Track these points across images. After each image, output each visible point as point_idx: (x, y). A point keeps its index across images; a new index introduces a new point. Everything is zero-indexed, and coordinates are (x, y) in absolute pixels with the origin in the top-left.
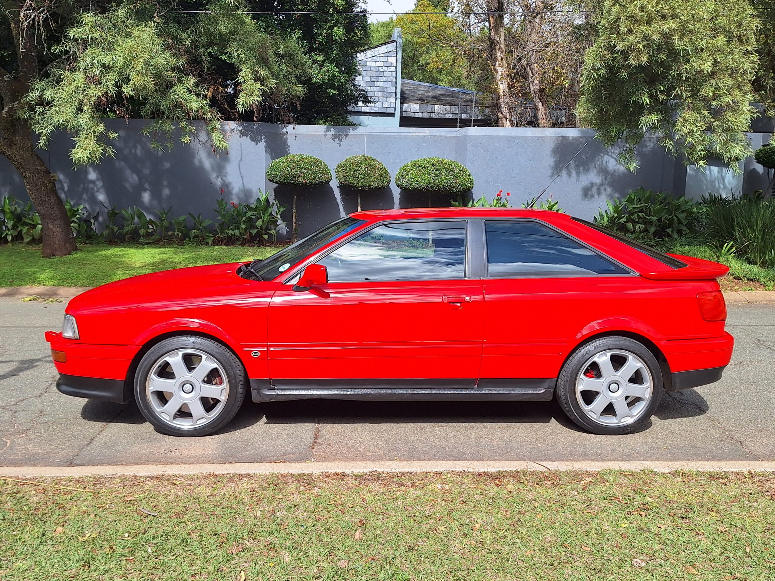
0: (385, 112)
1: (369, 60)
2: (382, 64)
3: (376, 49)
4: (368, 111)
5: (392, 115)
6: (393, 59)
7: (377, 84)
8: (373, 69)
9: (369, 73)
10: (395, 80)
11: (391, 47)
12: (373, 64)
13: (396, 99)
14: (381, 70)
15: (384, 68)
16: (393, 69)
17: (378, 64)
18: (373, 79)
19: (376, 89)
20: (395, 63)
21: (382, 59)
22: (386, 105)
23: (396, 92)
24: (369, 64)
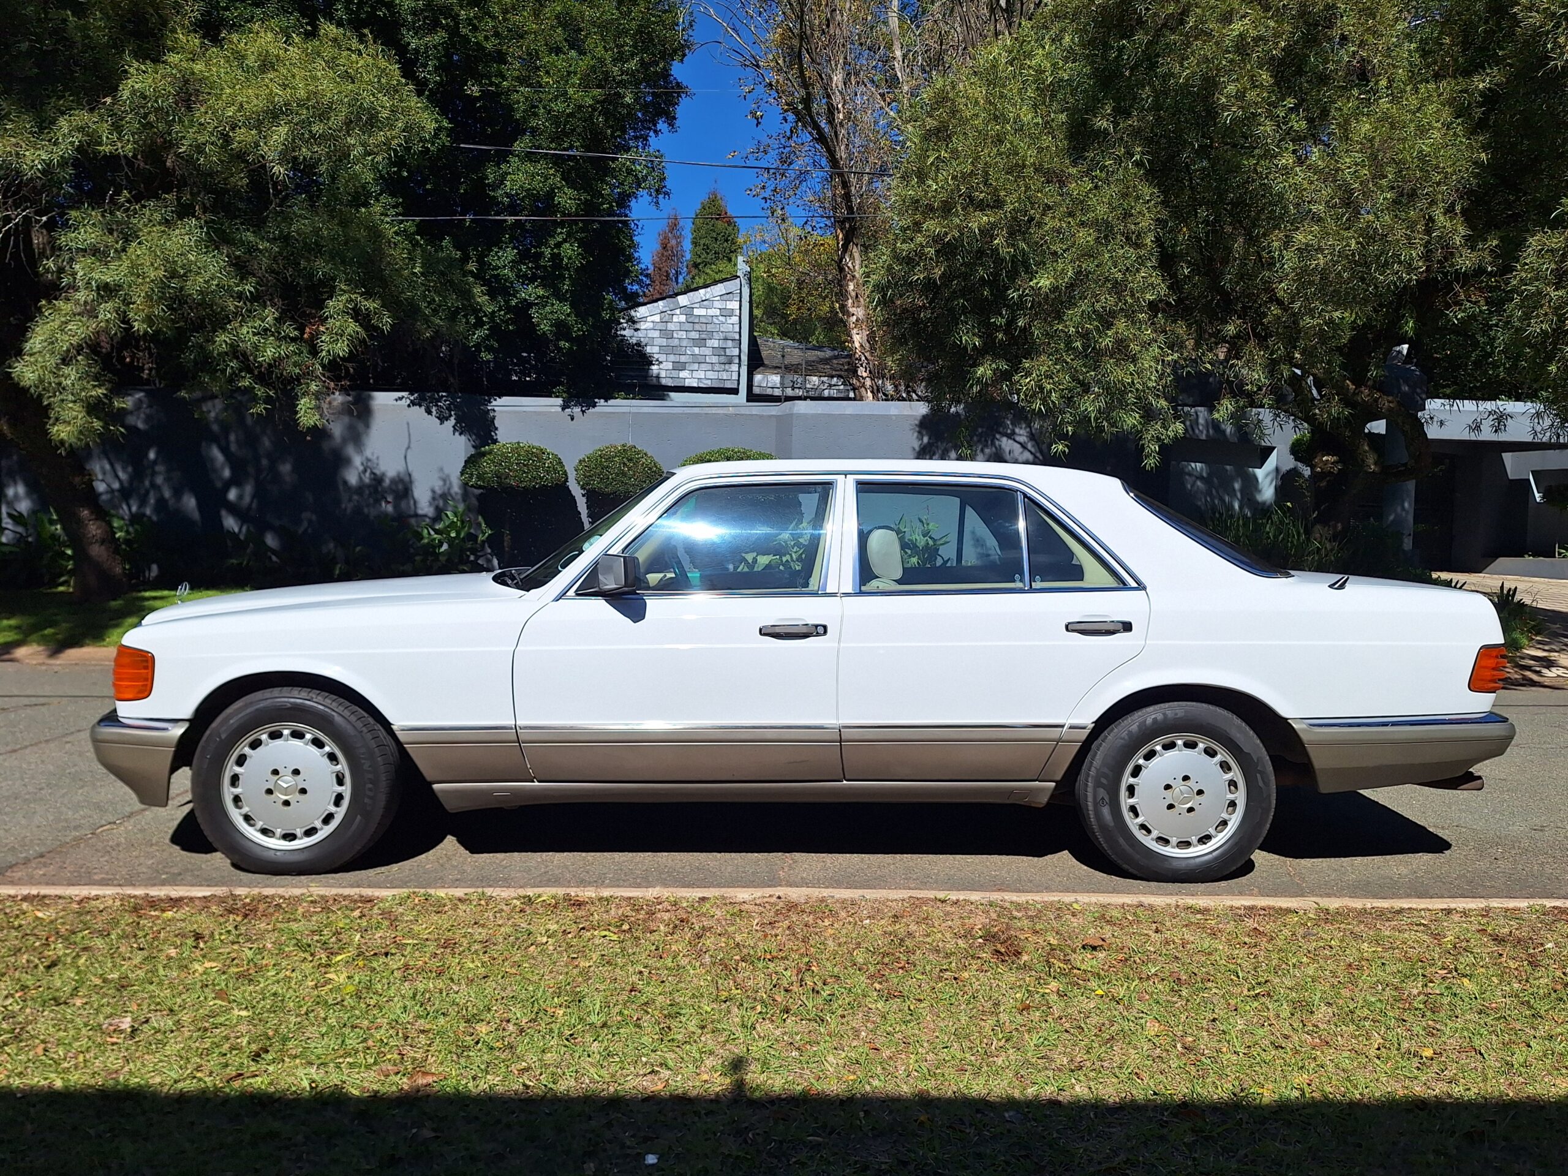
0: (722, 386)
1: (697, 305)
2: (718, 312)
3: (709, 289)
4: (695, 385)
5: (735, 391)
6: (736, 305)
7: (709, 343)
8: (703, 320)
9: (697, 327)
10: (737, 337)
11: (733, 285)
12: (702, 312)
13: (740, 366)
14: (715, 321)
15: (721, 318)
16: (735, 319)
17: (711, 312)
18: (703, 336)
19: (708, 352)
20: (738, 312)
21: (717, 304)
22: (725, 376)
23: (739, 356)
24: (696, 312)
